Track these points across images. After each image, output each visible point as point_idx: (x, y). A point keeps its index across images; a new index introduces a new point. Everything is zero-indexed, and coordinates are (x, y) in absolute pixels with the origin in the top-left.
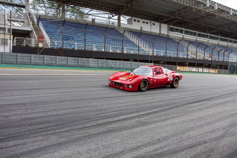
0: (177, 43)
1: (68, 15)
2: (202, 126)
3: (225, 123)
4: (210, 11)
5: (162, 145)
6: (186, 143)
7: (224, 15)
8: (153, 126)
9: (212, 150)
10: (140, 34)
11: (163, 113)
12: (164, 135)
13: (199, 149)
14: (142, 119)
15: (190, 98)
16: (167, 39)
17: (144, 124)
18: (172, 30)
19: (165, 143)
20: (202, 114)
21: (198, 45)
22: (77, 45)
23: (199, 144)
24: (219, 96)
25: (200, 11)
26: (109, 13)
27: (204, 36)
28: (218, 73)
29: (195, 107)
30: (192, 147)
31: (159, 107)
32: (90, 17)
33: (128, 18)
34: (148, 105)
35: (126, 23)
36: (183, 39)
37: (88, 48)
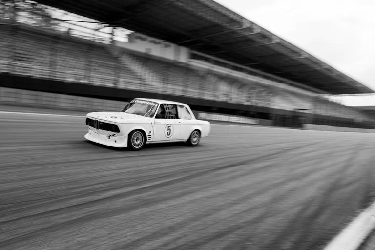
3: (265, 198)
4: (246, 33)
7: (266, 42)
8: (162, 205)
9: (248, 239)
10: (145, 60)
11: (178, 184)
13: (231, 238)
14: (145, 195)
15: (219, 162)
16: (187, 70)
18: (194, 57)
22: (37, 70)
24: (258, 158)
25: (234, 32)
26: (98, 21)
28: (260, 124)
30: (220, 235)
32: (62, 24)
33: (129, 32)
35: (126, 40)
37: (59, 77)
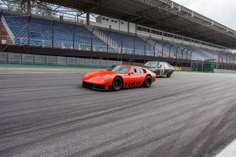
0: (145, 42)
1: (34, 11)
2: (166, 120)
3: (186, 116)
4: (174, 12)
5: (129, 139)
6: (151, 136)
7: (186, 17)
8: (121, 121)
9: (175, 141)
10: (109, 32)
11: (131, 109)
12: (132, 130)
13: (164, 141)
14: (110, 116)
15: (157, 95)
16: (135, 38)
17: (113, 120)
18: (140, 29)
19: (133, 137)
20: (166, 109)
21: (164, 44)
22: (44, 43)
23: (164, 136)
24: (182, 92)
25: (165, 12)
26: (77, 10)
27: (169, 36)
28: (182, 70)
29: (161, 102)
30: (157, 139)
31: (127, 103)
32: (58, 14)
33: (96, 16)
34: (117, 102)
35: (95, 21)
36: (150, 38)
37: (56, 46)
